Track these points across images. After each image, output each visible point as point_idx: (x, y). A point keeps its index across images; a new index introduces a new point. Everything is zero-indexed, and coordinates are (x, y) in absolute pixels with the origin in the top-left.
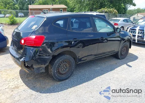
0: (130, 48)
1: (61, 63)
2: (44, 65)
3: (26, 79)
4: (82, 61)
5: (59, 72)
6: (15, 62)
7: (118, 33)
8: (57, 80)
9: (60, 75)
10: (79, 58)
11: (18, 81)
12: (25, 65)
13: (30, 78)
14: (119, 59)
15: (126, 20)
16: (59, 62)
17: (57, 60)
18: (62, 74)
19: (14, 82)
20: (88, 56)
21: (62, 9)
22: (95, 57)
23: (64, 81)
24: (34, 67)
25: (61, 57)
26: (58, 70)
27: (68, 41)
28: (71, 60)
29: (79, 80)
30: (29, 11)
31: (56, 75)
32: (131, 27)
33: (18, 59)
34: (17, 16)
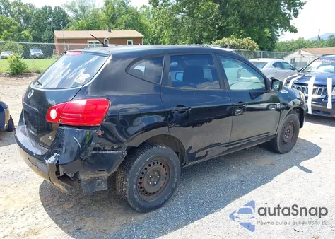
0: (301, 126)
1: (147, 166)
2: (108, 171)
3: (57, 209)
4: (197, 159)
5: (141, 188)
6: (33, 165)
7: (275, 91)
8: (137, 209)
9: (145, 197)
10: (191, 152)
11: (35, 215)
12: (58, 173)
13: (67, 207)
14: (278, 152)
15: (280, 63)
16: (144, 164)
17: (139, 158)
18: (150, 194)
19: (25, 218)
20: (210, 146)
21: (131, 40)
22: (226, 148)
23: (155, 212)
24: (82, 177)
25: (149, 151)
26: (141, 183)
27: (163, 110)
28: (171, 159)
29: (190, 209)
30: (56, 44)
31: (136, 197)
32: (295, 79)
33: (41, 158)
34: (27, 56)
